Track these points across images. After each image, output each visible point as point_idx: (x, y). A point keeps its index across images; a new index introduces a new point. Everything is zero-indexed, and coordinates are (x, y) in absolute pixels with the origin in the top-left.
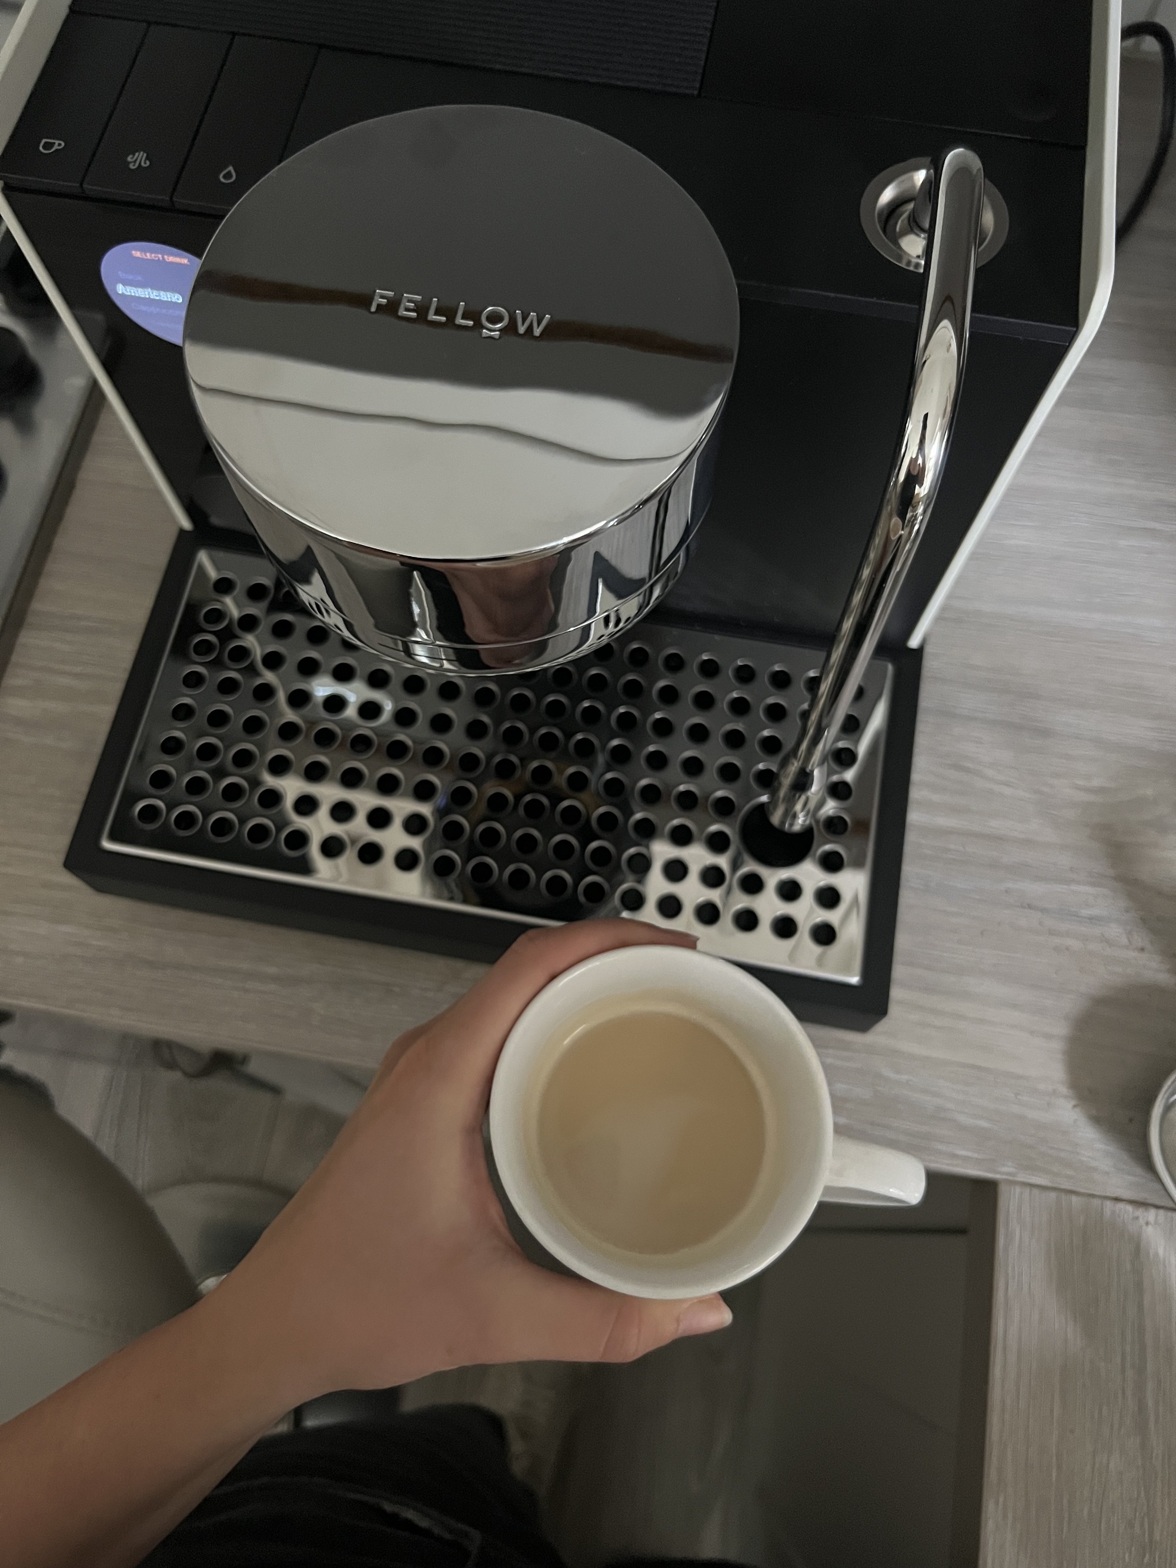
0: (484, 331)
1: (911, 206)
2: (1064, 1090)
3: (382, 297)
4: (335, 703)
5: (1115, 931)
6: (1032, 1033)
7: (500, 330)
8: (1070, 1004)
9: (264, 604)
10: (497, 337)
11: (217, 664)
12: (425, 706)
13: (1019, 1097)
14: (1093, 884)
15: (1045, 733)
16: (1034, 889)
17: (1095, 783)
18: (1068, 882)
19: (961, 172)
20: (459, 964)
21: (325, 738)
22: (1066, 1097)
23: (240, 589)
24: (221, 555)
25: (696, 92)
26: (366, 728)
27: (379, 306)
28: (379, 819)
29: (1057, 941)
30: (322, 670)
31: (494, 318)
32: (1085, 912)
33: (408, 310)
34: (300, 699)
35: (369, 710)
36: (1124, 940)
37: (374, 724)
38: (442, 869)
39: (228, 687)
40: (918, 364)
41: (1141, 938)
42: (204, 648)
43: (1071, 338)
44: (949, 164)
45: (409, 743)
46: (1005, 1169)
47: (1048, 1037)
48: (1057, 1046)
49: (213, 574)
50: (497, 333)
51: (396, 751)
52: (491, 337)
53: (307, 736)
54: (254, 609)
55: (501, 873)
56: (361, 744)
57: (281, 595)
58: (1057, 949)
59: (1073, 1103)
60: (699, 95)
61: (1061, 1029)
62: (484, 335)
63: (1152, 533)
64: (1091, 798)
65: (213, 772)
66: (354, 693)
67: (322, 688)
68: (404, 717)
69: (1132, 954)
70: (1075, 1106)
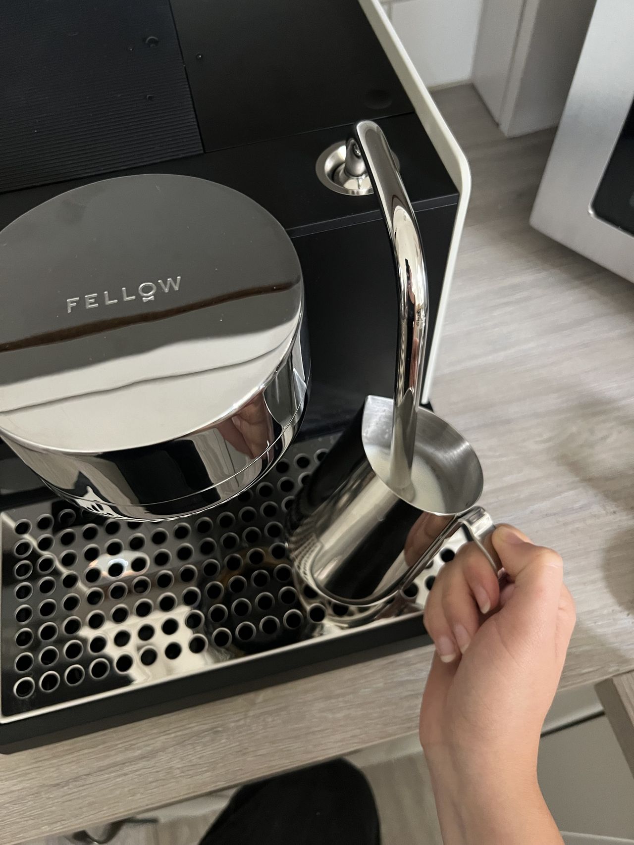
0: (144, 299)
1: (343, 166)
2: (617, 608)
3: (72, 302)
4: (116, 569)
5: (596, 509)
6: (584, 584)
7: (153, 295)
8: (595, 559)
9: (50, 530)
10: (153, 299)
11: (34, 578)
12: (170, 548)
13: (597, 624)
14: (572, 489)
15: (508, 422)
16: (544, 505)
17: (545, 436)
18: (560, 493)
19: (369, 133)
20: (251, 696)
21: (118, 592)
22: (621, 612)
23: (32, 526)
24: (14, 511)
25: (202, 152)
26: (140, 575)
27: (72, 308)
28: (170, 627)
29: (570, 528)
30: (100, 553)
31: (147, 290)
32: (577, 505)
33: (91, 304)
34: (93, 575)
35: (138, 565)
36: (604, 512)
37: (144, 571)
38: (221, 640)
39: (47, 587)
40: (392, 237)
41: (611, 507)
42: (24, 569)
43: (457, 199)
44: (360, 130)
45: (170, 573)
46: (611, 670)
47: (593, 582)
48: (601, 585)
49: (13, 525)
50: (152, 297)
51: (164, 582)
52: (149, 301)
53: (106, 597)
54: (46, 534)
55: (256, 628)
56: (142, 586)
57: (59, 519)
58: (572, 532)
59: (626, 613)
60: (205, 152)
61: (598, 575)
62: (145, 301)
63: (507, 304)
64: (547, 445)
65: (54, 643)
66: (125, 558)
67: (103, 563)
68: (161, 560)
69: (611, 517)
70: (628, 615)
